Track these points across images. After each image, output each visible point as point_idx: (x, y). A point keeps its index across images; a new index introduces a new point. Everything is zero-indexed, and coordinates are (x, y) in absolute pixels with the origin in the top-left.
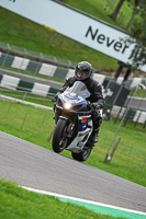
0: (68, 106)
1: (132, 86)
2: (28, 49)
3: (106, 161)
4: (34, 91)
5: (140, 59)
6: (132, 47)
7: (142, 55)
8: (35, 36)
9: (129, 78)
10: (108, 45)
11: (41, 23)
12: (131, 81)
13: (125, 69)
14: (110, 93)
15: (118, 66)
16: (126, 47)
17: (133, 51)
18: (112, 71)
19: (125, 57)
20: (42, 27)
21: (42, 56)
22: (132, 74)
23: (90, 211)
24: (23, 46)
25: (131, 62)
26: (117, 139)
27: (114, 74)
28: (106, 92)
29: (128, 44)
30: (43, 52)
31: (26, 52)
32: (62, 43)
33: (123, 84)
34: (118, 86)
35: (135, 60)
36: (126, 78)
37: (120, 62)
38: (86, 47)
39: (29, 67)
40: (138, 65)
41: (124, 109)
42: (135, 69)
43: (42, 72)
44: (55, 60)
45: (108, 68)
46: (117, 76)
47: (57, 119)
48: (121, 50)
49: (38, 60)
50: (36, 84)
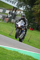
1: (17, 13)
3: (10, 35)
5: (19, 6)
6: (17, 2)
7: (20, 5)
9: (16, 11)
10: (10, 2)
12: (17, 12)
13: (15, 9)
14: (11, 16)
15: (13, 8)
16: (15, 2)
17: (17, 4)
18: (11, 9)
19: (15, 5)
22: (17, 10)
23: (5, 49)
25: (17, 7)
26: (13, 29)
27: (12, 10)
28: (10, 15)
29: (16, 2)
33: (15, 13)
34: (13, 14)
35: (18, 6)
36: (15, 11)
37: (14, 7)
38: (4, 3)
40: (19, 8)
41: (15, 20)
42: (18, 9)
45: (10, 9)
46: (13, 11)
47: (16, 30)
48: (14, 3)
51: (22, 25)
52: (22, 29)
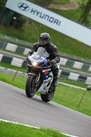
0: (35, 64)
2: (67, 53)
4: (70, 77)
8: (71, 45)
11: (74, 38)
20: (75, 40)
21: (75, 57)
24: (64, 51)
30: (76, 55)
31: (65, 55)
32: (86, 49)
39: (67, 63)
43: (74, 66)
44: (83, 60)
49: (72, 59)
50: (71, 74)
51: (41, 61)
52: (44, 71)
